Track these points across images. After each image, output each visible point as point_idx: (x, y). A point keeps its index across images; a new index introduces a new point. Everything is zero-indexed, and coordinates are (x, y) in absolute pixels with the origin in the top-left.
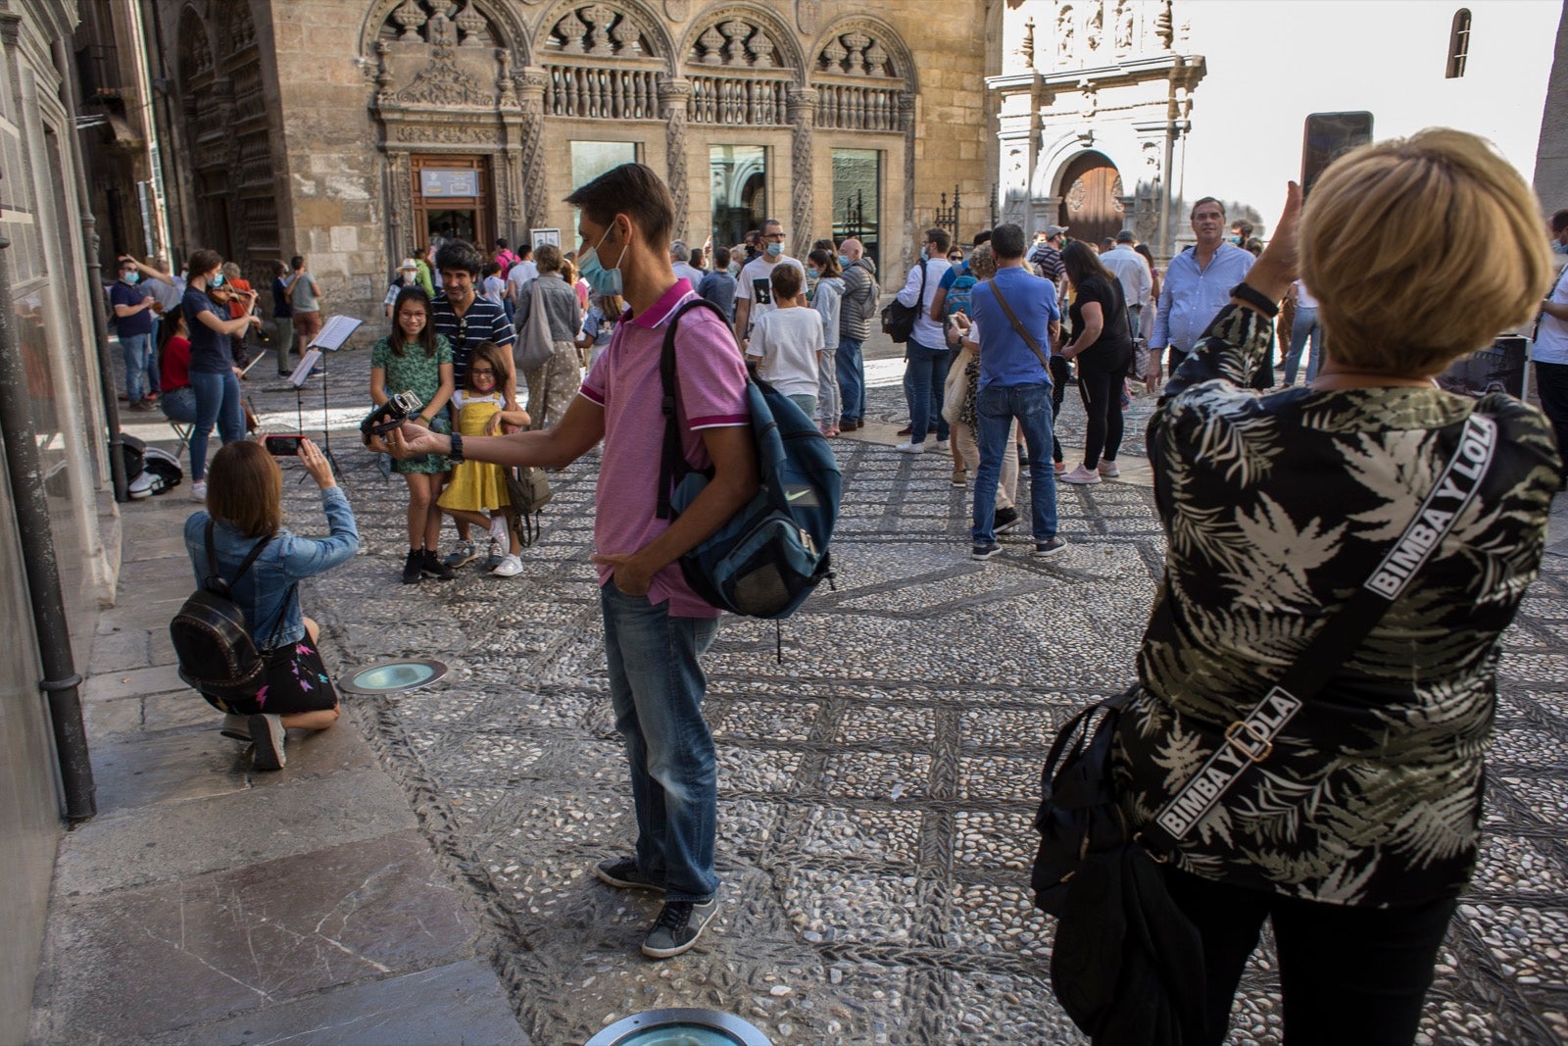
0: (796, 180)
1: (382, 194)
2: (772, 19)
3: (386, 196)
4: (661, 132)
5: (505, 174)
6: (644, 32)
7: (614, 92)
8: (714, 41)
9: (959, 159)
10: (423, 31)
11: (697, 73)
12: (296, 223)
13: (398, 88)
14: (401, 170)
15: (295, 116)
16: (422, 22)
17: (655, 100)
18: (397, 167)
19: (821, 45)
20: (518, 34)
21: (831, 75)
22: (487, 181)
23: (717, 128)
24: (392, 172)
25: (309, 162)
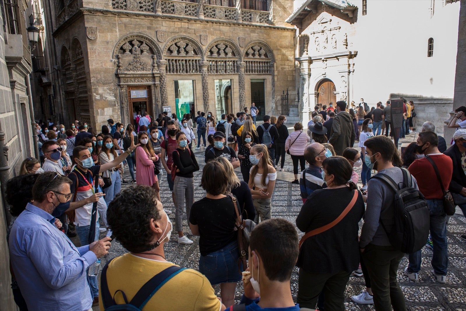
0: (240, 89)
1: (119, 98)
2: (231, 43)
3: (120, 98)
4: (200, 76)
5: (155, 91)
6: (195, 48)
7: (186, 66)
8: (215, 50)
9: (288, 81)
10: (131, 51)
11: (211, 59)
12: (94, 108)
13: (124, 68)
14: (125, 91)
15: (94, 77)
16: (131, 49)
17: (198, 68)
18: (124, 90)
19: (246, 50)
20: (158, 50)
21: (249, 58)
22: (150, 93)
23: (216, 75)
24: (122, 92)
25: (98, 90)
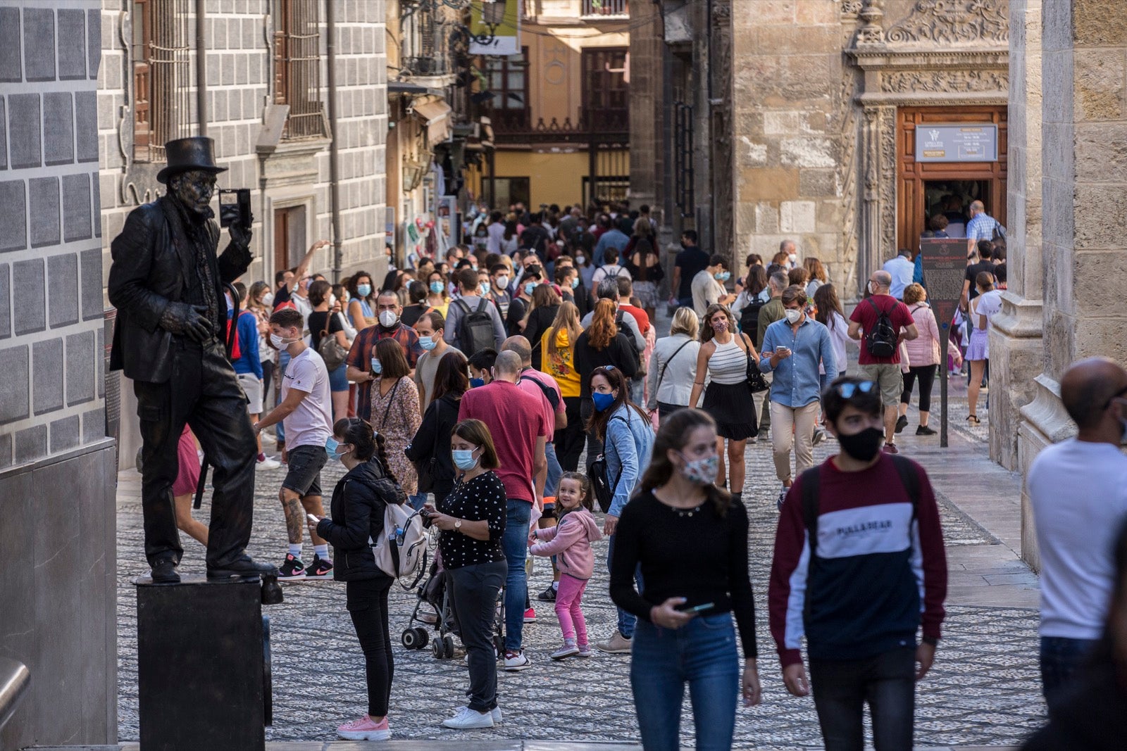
1: (855, 159)
3: (861, 161)
13: (889, 23)
14: (883, 128)
15: (749, 66)
18: (879, 126)
24: (870, 132)
25: (761, 122)
